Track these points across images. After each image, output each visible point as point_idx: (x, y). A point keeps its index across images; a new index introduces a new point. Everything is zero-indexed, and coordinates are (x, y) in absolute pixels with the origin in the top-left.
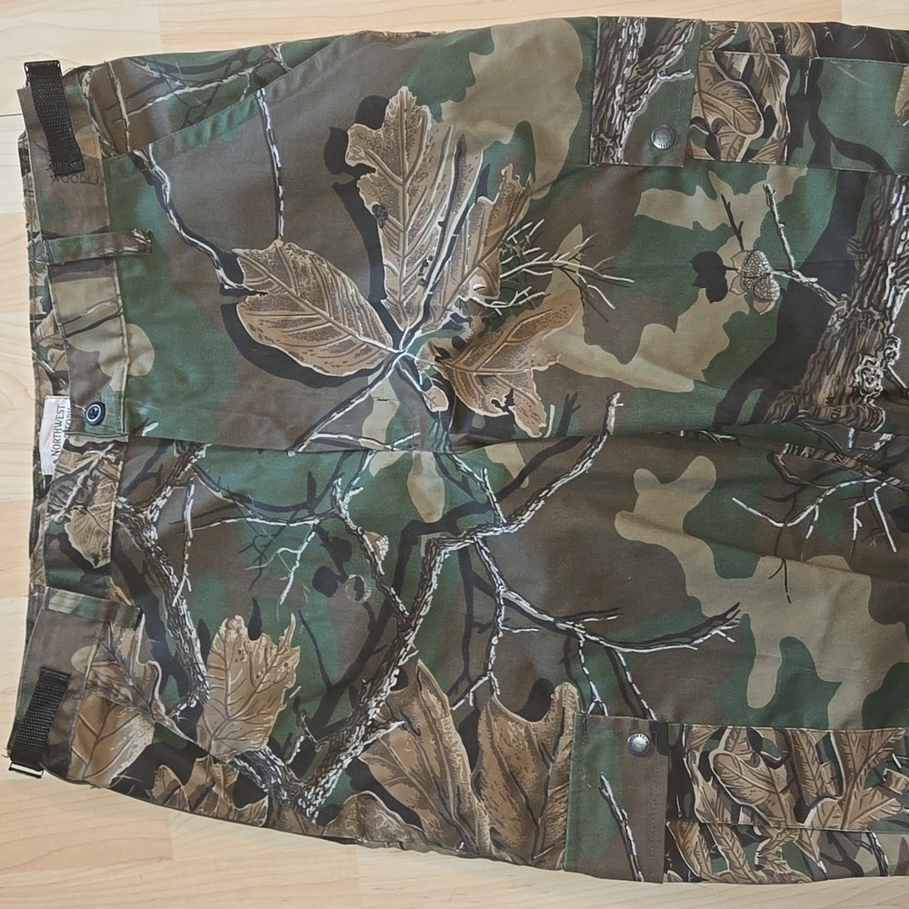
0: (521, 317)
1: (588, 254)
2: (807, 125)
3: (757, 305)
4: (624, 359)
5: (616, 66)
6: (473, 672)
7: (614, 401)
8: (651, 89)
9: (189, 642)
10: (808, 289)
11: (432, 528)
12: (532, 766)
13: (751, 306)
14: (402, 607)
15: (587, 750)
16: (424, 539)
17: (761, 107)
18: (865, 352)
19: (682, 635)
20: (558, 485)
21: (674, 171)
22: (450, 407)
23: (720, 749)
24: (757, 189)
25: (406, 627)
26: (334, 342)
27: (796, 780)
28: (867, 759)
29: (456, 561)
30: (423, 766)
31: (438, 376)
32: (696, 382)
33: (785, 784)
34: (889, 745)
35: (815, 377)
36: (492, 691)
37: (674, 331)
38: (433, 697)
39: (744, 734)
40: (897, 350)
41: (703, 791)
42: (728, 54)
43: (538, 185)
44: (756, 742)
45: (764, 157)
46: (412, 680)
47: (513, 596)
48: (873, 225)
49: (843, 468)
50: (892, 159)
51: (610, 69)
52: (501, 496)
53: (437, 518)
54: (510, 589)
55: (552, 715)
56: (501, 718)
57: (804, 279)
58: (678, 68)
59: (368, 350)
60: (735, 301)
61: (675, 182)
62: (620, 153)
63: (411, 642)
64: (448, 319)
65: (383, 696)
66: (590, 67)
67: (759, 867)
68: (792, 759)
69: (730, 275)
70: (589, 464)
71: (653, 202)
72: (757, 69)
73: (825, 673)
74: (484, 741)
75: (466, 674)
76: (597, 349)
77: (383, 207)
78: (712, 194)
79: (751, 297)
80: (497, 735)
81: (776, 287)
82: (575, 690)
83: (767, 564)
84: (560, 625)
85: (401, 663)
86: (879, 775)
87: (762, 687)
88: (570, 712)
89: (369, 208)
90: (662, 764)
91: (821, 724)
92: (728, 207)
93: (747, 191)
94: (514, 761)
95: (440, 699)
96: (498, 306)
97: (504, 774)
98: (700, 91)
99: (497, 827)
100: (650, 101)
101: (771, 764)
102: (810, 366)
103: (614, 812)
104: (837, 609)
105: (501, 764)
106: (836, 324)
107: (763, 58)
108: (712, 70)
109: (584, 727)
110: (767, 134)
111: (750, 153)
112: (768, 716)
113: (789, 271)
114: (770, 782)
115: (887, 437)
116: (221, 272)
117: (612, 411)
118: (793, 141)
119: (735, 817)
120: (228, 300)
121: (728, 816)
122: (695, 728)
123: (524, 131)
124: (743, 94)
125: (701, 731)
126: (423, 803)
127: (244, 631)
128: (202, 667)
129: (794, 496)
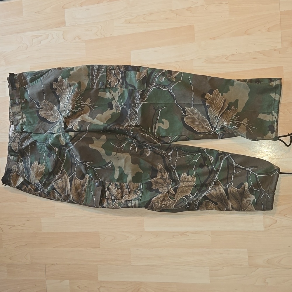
0: (80, 112)
1: (91, 102)
2: (124, 82)
3: (117, 111)
4: (93, 119)
5: (94, 72)
6: (72, 172)
7: (89, 126)
8: (100, 76)
9: (29, 165)
10: (125, 108)
11: (63, 146)
12: (80, 188)
13: (116, 111)
14: (60, 160)
15: (89, 185)
16: (63, 148)
17: (118, 78)
18: (133, 119)
19: (103, 166)
20: (80, 139)
21: (104, 89)
22: (64, 126)
23: (111, 186)
24: (117, 92)
25: (62, 163)
26: (53, 116)
27: (122, 192)
28: (134, 188)
29: (68, 152)
30: (63, 186)
31: (64, 121)
32: (103, 123)
33: (120, 192)
34: (138, 186)
35: (125, 123)
36: (75, 175)
37: (102, 115)
38: (66, 176)
39: (114, 184)
40: (138, 118)
41: (107, 193)
42: (111, 70)
43: (81, 91)
44: (116, 185)
45: (118, 87)
46: (63, 173)
47: (76, 158)
48: (134, 98)
49: (128, 138)
50: (136, 87)
51: (93, 73)
52: (71, 140)
53: (64, 145)
54: (76, 157)
55: (84, 179)
56: (76, 180)
57: (124, 107)
58: (103, 73)
59: (57, 118)
60: (114, 110)
61: (104, 91)
62: (95, 86)
63: (63, 166)
64: (67, 113)
65: (58, 175)
66: (89, 73)
67: (113, 205)
68: (122, 188)
69: (114, 106)
70: (85, 136)
71: (101, 94)
72: (116, 73)
73: (126, 173)
74: (73, 183)
75: (71, 172)
76: (90, 117)
77: (60, 95)
78: (110, 93)
79: (117, 110)
80: (75, 182)
81: (120, 108)
82: (88, 175)
83: (114, 153)
84: (83, 163)
85: (61, 170)
86: (136, 191)
87: (117, 175)
88: (87, 179)
89: (58, 95)
90: (101, 188)
91: (126, 182)
92: (113, 95)
93: (115, 92)
94: (77, 186)
95: (67, 176)
96: (75, 111)
97: (75, 188)
98: (108, 76)
99: (73, 197)
100: (100, 78)
101: (118, 189)
102: (124, 121)
103: (92, 196)
104: (126, 162)
105: (75, 187)
106: (129, 114)
107: (116, 71)
108: (109, 73)
109: (89, 182)
110: (118, 83)
111: (116, 86)
112: (118, 180)
113: (122, 105)
114: (117, 192)
115: (132, 132)
116: (37, 105)
117: (88, 127)
118: (122, 84)
119: (112, 198)
120: (37, 110)
121: (111, 197)
122: (107, 182)
123: (79, 83)
124: (114, 77)
125: (108, 183)
126: (62, 192)
127: (37, 163)
128: (30, 169)
129: (121, 143)
